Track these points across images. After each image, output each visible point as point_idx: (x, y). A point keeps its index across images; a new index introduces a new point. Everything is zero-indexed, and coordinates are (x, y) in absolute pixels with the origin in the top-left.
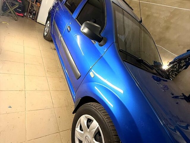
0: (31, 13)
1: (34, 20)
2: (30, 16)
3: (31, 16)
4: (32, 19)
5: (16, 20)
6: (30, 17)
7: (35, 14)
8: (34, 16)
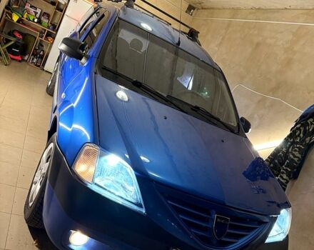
0: (35, 55)
1: (39, 66)
2: (33, 59)
3: (35, 60)
4: (36, 65)
5: (6, 65)
6: (32, 63)
7: (42, 57)
8: (40, 60)
